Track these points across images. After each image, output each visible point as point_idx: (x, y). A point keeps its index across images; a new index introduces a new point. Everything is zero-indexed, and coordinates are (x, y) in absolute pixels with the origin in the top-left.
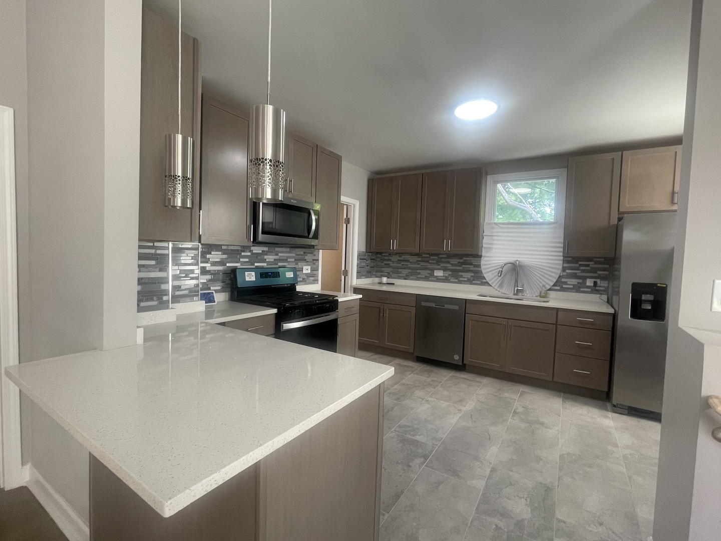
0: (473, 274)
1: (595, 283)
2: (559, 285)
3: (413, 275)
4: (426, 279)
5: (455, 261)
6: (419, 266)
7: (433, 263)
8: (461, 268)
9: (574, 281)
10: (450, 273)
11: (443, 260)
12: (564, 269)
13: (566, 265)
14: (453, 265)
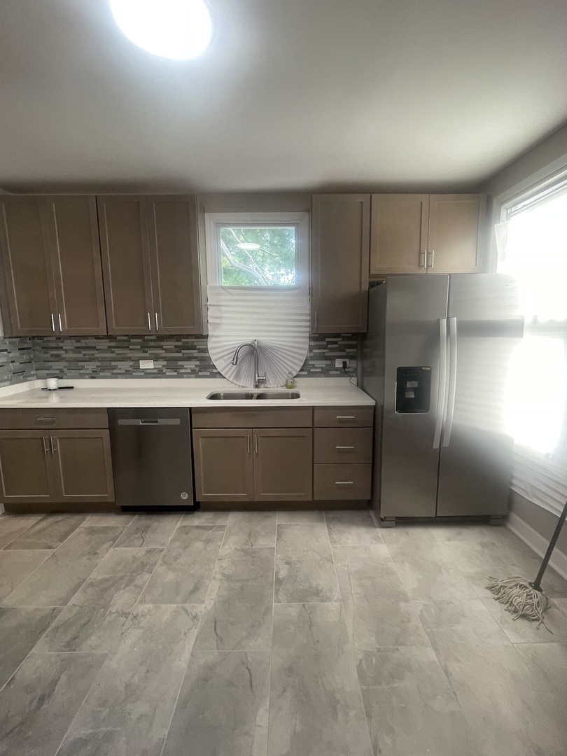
0: (198, 363)
1: (345, 364)
2: (307, 370)
3: (104, 370)
4: (128, 374)
5: (169, 345)
6: (114, 355)
7: (136, 349)
8: (180, 355)
9: (322, 364)
10: (165, 363)
11: (152, 344)
12: (311, 349)
13: (313, 343)
14: (167, 351)
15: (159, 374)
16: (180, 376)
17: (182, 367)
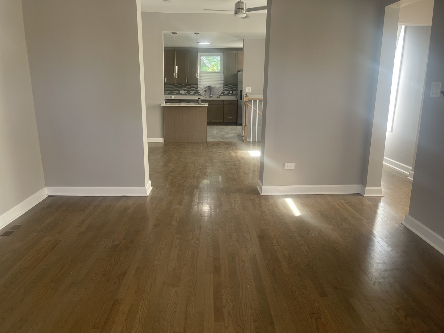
0: (195, 91)
1: (232, 92)
2: (223, 94)
4: (177, 94)
5: (188, 87)
7: (180, 88)
8: (191, 89)
9: (227, 92)
10: (187, 91)
11: (183, 86)
13: (224, 87)
14: (187, 88)
15: (185, 94)
16: (190, 95)
17: (191, 92)
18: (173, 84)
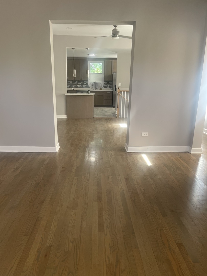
0: (86, 85)
1: (110, 86)
2: (104, 87)
4: (75, 87)
7: (77, 83)
9: (106, 86)
11: (79, 82)
12: (104, 84)
13: (105, 82)
14: (81, 83)
15: (80, 87)
16: (83, 87)
17: (84, 86)
18: (72, 81)
